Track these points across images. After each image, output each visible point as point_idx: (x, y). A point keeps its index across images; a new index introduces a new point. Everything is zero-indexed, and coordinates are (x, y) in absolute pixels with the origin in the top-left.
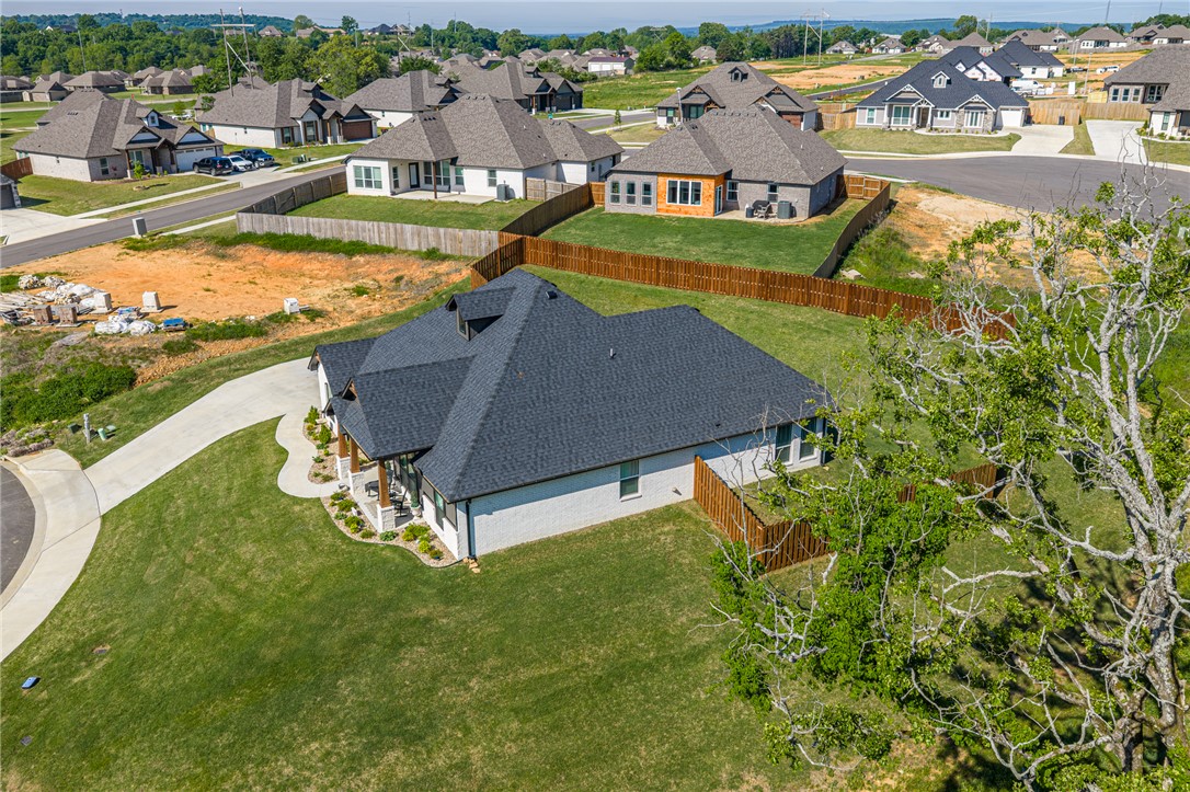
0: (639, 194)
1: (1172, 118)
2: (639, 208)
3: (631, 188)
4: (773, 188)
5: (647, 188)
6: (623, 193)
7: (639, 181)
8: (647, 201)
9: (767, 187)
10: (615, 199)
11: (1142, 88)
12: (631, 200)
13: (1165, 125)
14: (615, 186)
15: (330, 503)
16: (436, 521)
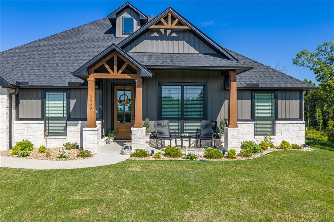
15: (150, 158)
16: (256, 133)
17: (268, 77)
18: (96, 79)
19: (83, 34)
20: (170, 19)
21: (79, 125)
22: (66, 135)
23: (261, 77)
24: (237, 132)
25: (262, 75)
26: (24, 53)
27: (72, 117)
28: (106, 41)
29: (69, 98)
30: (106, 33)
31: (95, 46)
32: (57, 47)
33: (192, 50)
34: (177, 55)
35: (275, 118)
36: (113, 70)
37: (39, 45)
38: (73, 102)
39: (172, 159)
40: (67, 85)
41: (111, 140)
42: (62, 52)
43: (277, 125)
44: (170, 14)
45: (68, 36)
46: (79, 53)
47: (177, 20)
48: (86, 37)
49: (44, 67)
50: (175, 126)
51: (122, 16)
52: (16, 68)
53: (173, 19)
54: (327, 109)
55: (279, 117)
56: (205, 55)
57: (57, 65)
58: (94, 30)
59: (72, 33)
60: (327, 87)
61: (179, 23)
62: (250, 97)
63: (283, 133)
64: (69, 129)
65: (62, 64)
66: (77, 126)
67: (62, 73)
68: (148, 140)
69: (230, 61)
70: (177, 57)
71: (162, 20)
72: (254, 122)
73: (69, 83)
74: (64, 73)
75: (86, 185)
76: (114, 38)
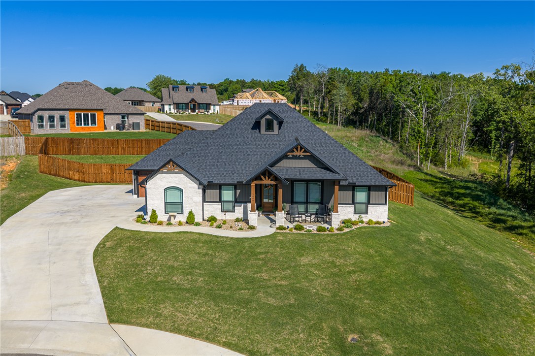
0: (57, 122)
1: (172, 106)
2: (57, 130)
3: (52, 119)
4: (123, 117)
5: (62, 119)
6: (46, 123)
7: (57, 115)
8: (63, 126)
9: (120, 116)
10: (41, 126)
11: (131, 102)
12: (52, 126)
13: (170, 109)
14: (41, 118)
15: (287, 231)
16: (355, 213)
17: (365, 175)
18: (256, 184)
19: (235, 130)
20: (299, 149)
21: (242, 206)
22: (234, 212)
23: (360, 175)
24: (338, 216)
25: (361, 174)
26: (201, 153)
27: (238, 201)
28: (254, 138)
29: (236, 189)
30: (252, 129)
31: (246, 144)
32: (221, 146)
33: (312, 165)
34: (304, 169)
35: (369, 203)
36: (265, 178)
37: (208, 144)
38: (238, 191)
39: (299, 232)
40: (236, 182)
41: (260, 213)
42: (225, 151)
43: (369, 208)
44: (299, 146)
45: (225, 132)
46: (237, 152)
47: (303, 150)
48: (238, 134)
49: (217, 166)
50: (302, 207)
51: (265, 117)
52: (200, 167)
53: (301, 148)
54: (499, 151)
55: (371, 203)
56: (320, 169)
57: (225, 165)
58: (243, 124)
59: (227, 129)
60: (500, 124)
61: (305, 151)
62: (352, 189)
63: (373, 213)
64: (236, 208)
65: (228, 163)
66: (241, 206)
67: (230, 172)
68: (285, 216)
69: (334, 174)
70: (304, 171)
71: (295, 149)
72: (353, 206)
73: (238, 182)
74: (232, 172)
75: (260, 246)
76: (259, 134)
